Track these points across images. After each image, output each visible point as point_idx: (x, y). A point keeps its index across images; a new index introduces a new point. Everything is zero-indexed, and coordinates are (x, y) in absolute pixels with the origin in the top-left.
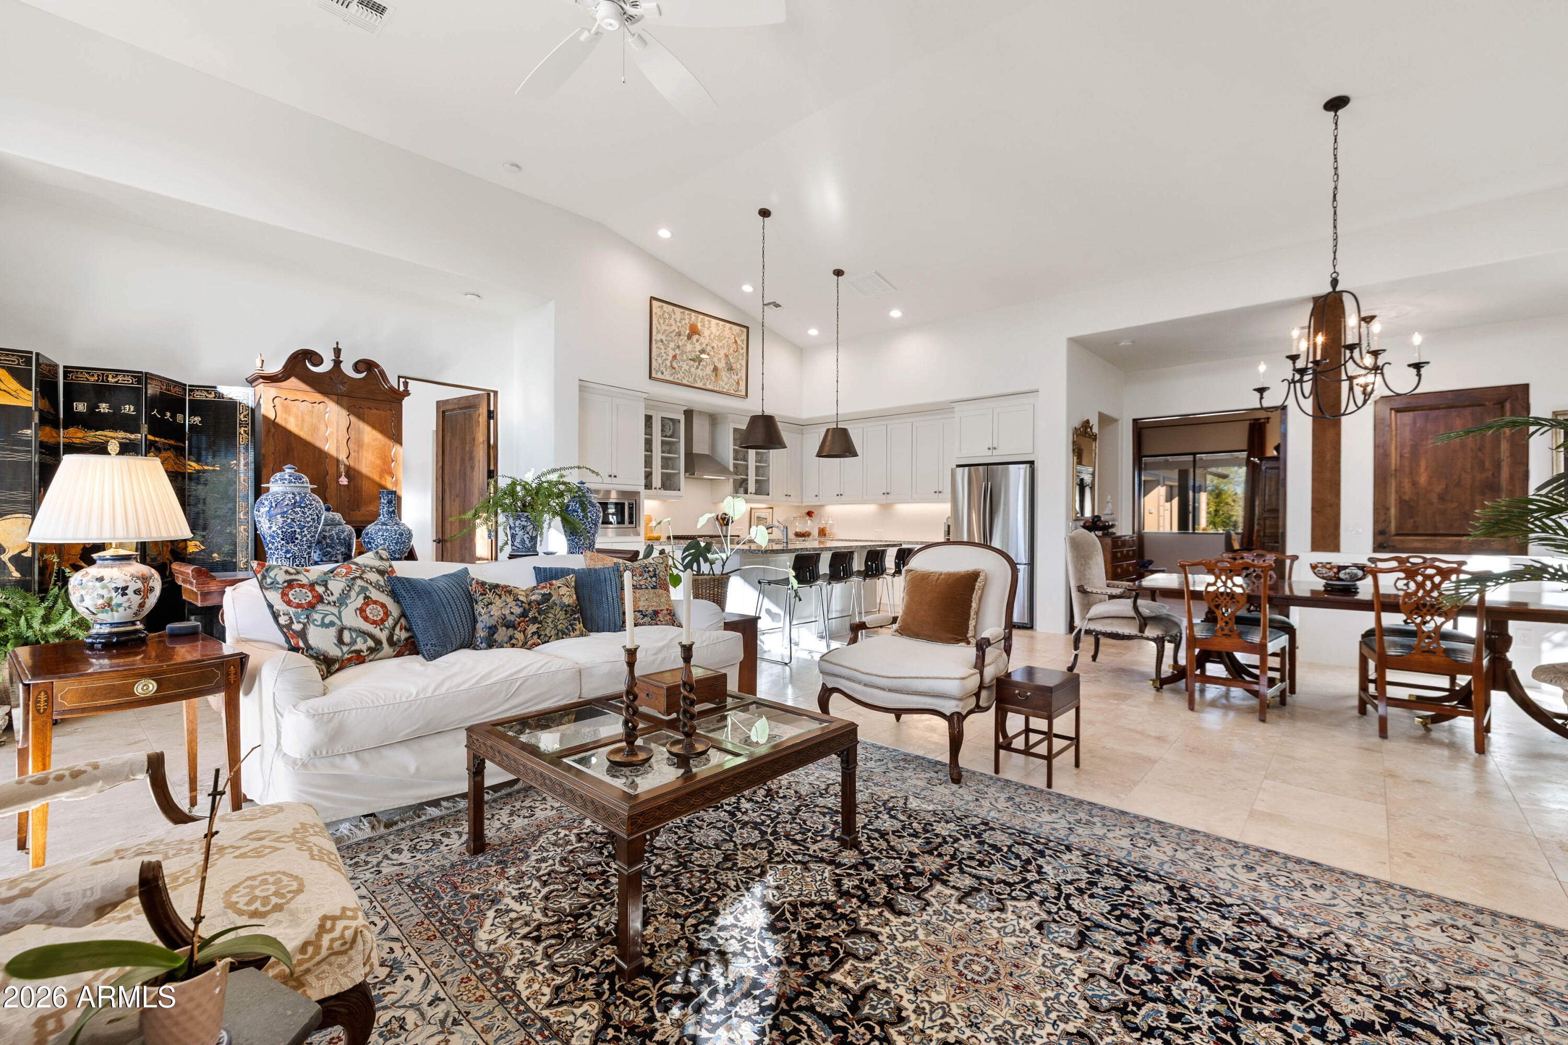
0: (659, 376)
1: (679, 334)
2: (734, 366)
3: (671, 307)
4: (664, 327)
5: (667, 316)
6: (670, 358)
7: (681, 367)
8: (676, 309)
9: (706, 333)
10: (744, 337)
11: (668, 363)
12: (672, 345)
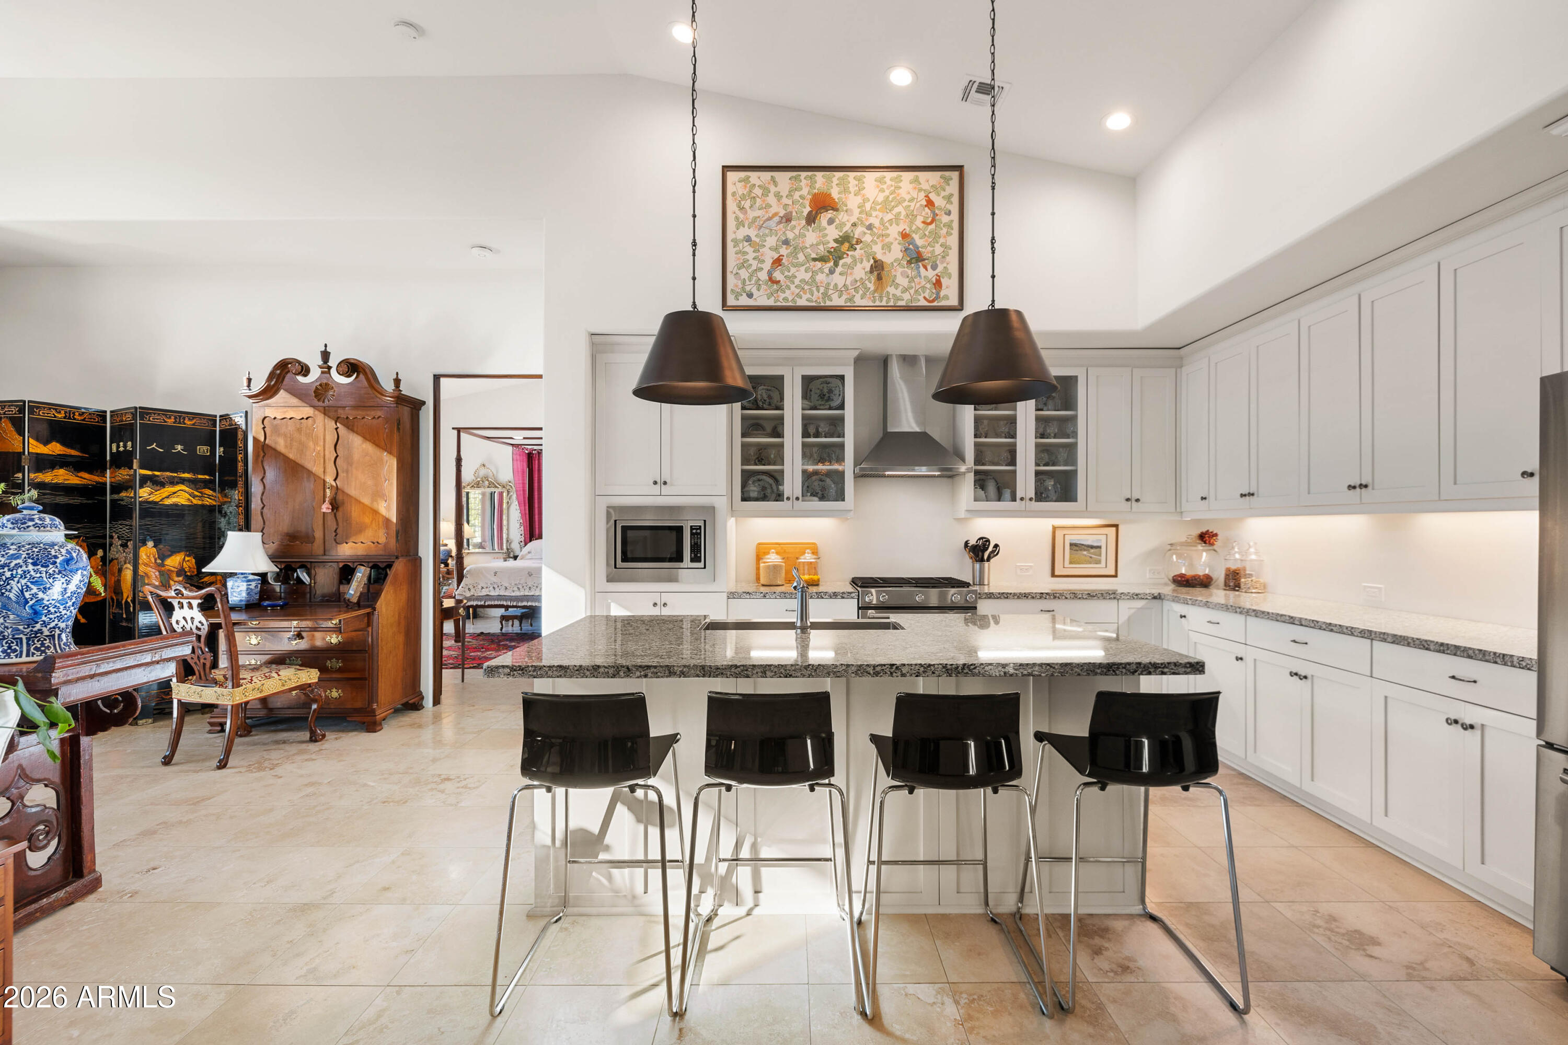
0: (744, 301)
1: (788, 219)
2: (926, 253)
3: (766, 176)
4: (752, 214)
5: (758, 191)
6: (767, 266)
7: (791, 278)
8: (777, 175)
9: (853, 202)
10: (953, 188)
11: (763, 276)
12: (771, 241)
